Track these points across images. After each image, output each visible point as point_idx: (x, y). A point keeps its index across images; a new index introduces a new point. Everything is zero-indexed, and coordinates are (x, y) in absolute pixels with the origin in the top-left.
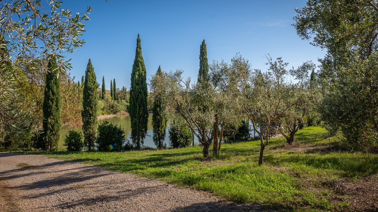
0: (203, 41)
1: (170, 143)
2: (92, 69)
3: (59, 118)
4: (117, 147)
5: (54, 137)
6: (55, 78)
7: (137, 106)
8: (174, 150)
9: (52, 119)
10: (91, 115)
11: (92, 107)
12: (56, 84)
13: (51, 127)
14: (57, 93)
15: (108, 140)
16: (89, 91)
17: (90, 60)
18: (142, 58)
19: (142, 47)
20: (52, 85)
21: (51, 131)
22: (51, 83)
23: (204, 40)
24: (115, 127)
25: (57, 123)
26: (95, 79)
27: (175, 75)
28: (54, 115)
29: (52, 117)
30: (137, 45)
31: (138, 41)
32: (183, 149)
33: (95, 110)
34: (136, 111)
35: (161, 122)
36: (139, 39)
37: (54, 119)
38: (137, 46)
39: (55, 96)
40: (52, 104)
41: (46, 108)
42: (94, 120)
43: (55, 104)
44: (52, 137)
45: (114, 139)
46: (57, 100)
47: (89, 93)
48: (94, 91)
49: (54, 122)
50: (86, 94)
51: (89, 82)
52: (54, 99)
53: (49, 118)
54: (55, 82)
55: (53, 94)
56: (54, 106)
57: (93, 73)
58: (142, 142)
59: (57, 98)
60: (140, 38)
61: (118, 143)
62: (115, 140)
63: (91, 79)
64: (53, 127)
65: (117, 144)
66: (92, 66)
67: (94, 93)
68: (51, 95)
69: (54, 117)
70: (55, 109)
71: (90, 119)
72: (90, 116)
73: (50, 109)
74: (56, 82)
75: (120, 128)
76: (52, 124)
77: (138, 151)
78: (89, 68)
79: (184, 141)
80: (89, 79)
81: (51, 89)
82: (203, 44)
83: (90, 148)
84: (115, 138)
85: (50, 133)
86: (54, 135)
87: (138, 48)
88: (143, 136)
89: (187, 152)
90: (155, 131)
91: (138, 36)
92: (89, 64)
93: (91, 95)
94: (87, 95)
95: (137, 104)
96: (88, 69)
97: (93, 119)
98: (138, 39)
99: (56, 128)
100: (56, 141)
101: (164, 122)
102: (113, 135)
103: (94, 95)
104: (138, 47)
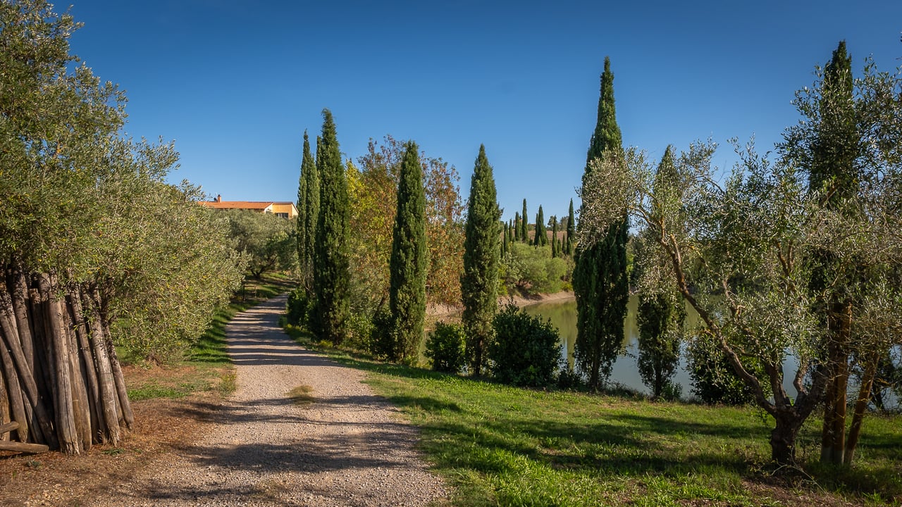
0: (836, 49)
1: (692, 384)
2: (486, 171)
3: (420, 290)
4: (534, 375)
5: (409, 332)
6: (413, 199)
7: (593, 268)
8: (700, 409)
9: (405, 292)
10: (481, 287)
11: (484, 267)
12: (414, 211)
13: (403, 310)
14: (417, 232)
15: (513, 353)
16: (476, 227)
17: (482, 149)
18: (614, 129)
19: (615, 96)
20: (406, 214)
21: (405, 319)
22: (405, 209)
23: (842, 45)
24: (536, 321)
25: (416, 302)
26: (494, 196)
27: (686, 161)
28: (411, 283)
29: (405, 287)
30: (603, 90)
31: (606, 80)
32: (733, 410)
33: (491, 276)
34: (590, 283)
35: (664, 319)
36: (609, 73)
37: (410, 293)
38: (602, 94)
39: (411, 240)
40: (407, 258)
41: (396, 267)
42: (486, 301)
43: (413, 259)
44: (405, 333)
45: (527, 354)
46: (416, 249)
47: (476, 232)
48: (488, 226)
49: (410, 300)
50: (471, 234)
51: (479, 203)
52: (410, 246)
53: (399, 290)
54: (413, 207)
55: (409, 235)
56: (409, 264)
57: (490, 182)
58: (606, 371)
59: (415, 244)
60: (611, 69)
61: (539, 365)
62: (532, 358)
63: (484, 197)
64: (407, 309)
65: (535, 367)
66: (486, 163)
67: (489, 233)
68: (405, 238)
69: (410, 288)
70: (412, 269)
71: (478, 298)
72: (479, 291)
73: (401, 269)
74: (415, 209)
75: (548, 326)
76: (406, 305)
77: (588, 395)
78: (479, 170)
79: (739, 385)
80: (478, 197)
81: (405, 223)
82: (836, 59)
83: (478, 370)
84: (532, 351)
85: (402, 323)
86: (409, 328)
87: (604, 102)
88: (611, 356)
89: (739, 424)
90: (643, 344)
91: (607, 64)
92: (481, 158)
93: (481, 237)
94: (473, 236)
95: (592, 262)
96: (477, 171)
97: (484, 297)
98: (603, 74)
99: (413, 313)
100: (413, 343)
101: (673, 320)
102: (526, 343)
103: (489, 237)
104: (606, 97)
